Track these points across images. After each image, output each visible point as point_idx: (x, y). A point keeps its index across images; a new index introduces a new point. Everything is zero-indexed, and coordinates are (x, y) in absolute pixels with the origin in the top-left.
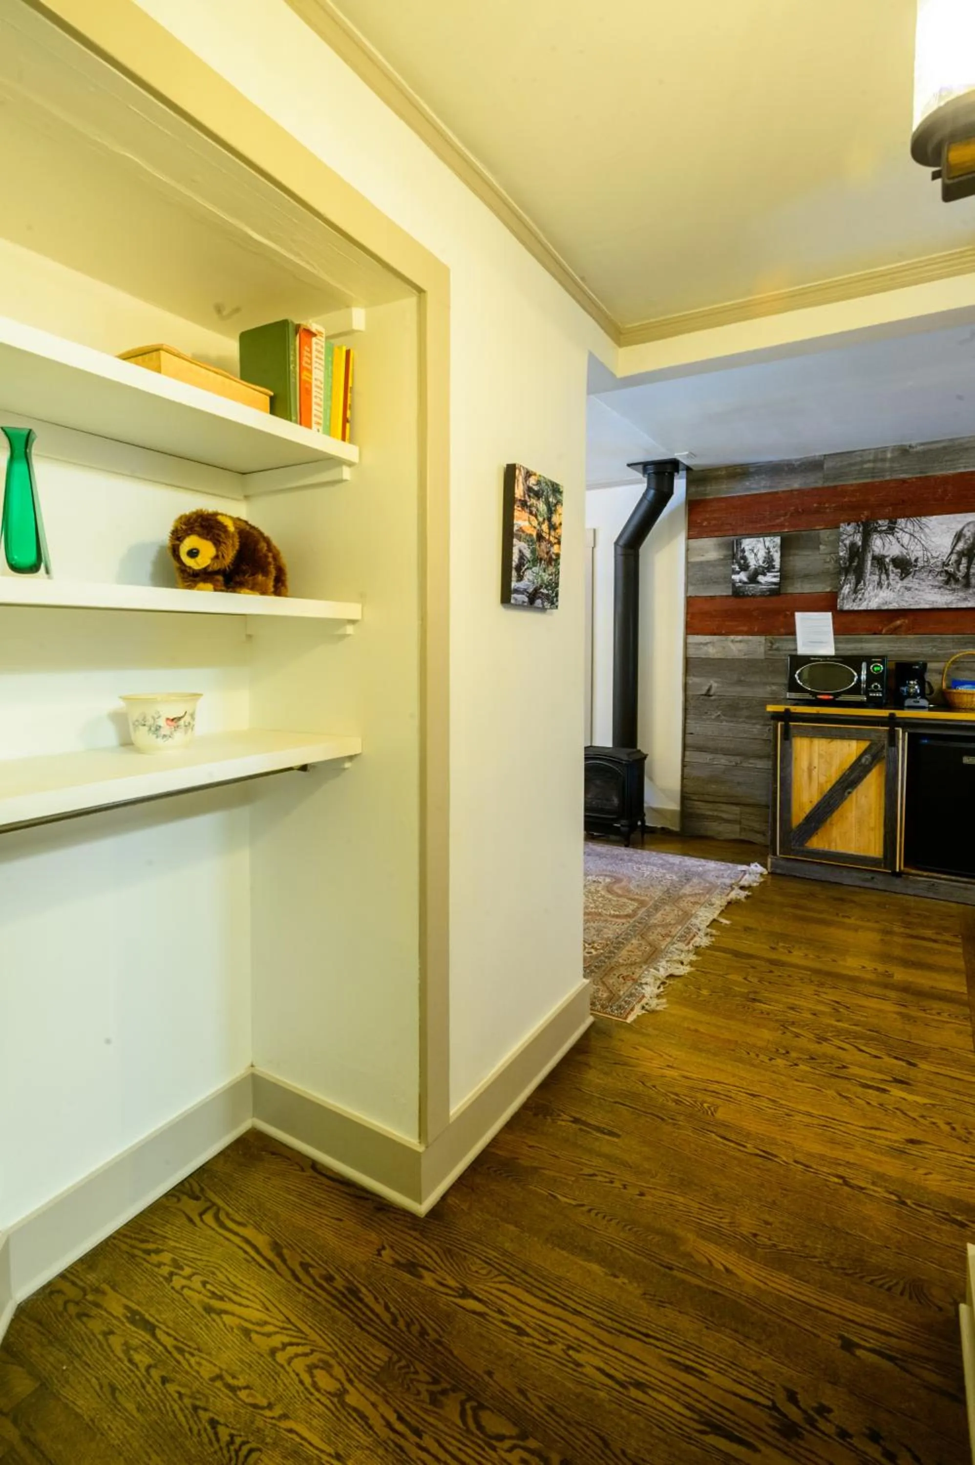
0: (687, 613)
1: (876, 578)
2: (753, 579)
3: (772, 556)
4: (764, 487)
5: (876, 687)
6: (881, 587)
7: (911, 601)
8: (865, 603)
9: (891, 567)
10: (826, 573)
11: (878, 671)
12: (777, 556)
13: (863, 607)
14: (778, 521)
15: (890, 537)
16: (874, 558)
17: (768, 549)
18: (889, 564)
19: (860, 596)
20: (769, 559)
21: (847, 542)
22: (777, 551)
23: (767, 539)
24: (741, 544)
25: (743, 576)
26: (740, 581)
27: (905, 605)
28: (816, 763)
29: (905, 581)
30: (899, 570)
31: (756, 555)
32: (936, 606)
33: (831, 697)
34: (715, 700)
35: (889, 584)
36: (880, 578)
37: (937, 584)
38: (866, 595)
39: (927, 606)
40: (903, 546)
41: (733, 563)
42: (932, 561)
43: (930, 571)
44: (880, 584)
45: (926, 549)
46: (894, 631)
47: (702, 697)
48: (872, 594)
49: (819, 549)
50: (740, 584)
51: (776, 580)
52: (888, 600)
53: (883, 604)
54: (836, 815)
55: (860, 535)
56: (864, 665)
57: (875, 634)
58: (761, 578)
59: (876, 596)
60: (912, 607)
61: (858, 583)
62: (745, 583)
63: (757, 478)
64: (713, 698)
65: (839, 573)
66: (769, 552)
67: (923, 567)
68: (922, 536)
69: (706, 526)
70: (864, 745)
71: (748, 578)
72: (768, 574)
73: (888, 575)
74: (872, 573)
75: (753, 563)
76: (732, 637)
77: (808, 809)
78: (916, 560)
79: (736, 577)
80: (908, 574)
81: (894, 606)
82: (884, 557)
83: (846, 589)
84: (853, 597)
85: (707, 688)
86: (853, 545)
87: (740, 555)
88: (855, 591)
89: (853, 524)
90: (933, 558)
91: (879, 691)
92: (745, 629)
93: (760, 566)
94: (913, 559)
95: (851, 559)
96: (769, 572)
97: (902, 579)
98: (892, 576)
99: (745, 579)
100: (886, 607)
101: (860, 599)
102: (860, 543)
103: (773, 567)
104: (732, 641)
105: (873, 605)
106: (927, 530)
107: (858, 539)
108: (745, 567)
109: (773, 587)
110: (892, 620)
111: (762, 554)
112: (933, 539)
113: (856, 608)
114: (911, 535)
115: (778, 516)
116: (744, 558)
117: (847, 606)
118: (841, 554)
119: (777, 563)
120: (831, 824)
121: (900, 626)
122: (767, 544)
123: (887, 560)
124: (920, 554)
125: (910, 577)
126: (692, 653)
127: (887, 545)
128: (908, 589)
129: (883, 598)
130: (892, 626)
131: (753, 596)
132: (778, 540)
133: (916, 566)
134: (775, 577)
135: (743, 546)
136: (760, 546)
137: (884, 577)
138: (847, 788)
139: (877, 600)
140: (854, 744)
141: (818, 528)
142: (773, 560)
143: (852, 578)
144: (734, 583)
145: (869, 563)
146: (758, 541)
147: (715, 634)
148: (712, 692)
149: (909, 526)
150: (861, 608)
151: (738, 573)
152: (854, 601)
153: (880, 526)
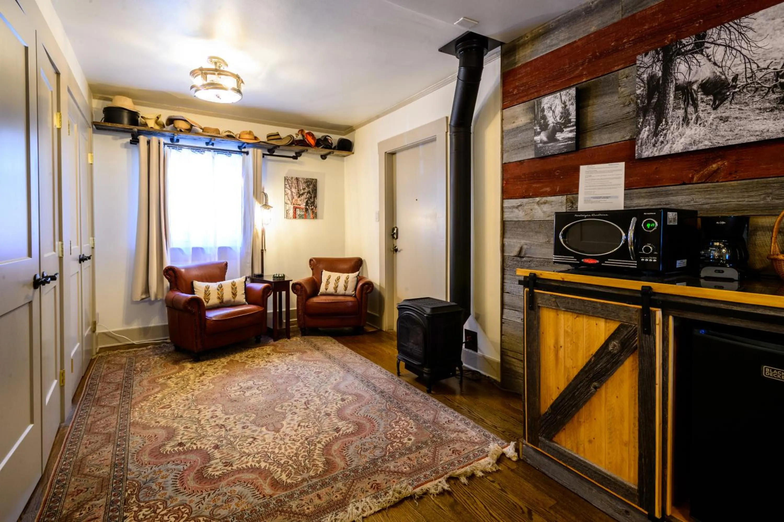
0: (503, 179)
1: (681, 113)
2: (552, 138)
3: (568, 110)
4: (563, 41)
5: (647, 249)
6: (688, 124)
7: (729, 135)
8: (668, 146)
9: (700, 96)
10: (625, 118)
11: (651, 228)
12: (572, 109)
13: (666, 150)
14: (577, 72)
15: (698, 57)
16: (678, 88)
17: (564, 103)
18: (696, 92)
19: (661, 139)
20: (565, 114)
21: (645, 76)
22: (572, 104)
23: (563, 93)
24: (541, 103)
25: (543, 136)
26: (542, 142)
27: (721, 142)
28: (562, 342)
29: (720, 110)
30: (711, 97)
31: (554, 112)
32: (766, 136)
33: (598, 261)
34: (525, 261)
35: (698, 118)
36: (686, 111)
37: (768, 105)
38: (669, 136)
39: (753, 139)
40: (715, 64)
41: (535, 125)
42: (759, 75)
43: (757, 89)
44: (686, 121)
45: (748, 60)
46: (710, 178)
47: (515, 258)
48: (676, 134)
49: (618, 92)
50: (541, 145)
51: (572, 135)
52: (697, 138)
53: (691, 144)
54: (584, 411)
55: (659, 64)
56: (634, 220)
57: (684, 184)
58: (559, 136)
59: (681, 135)
60: (730, 143)
61: (658, 122)
62: (545, 143)
63: (556, 33)
64: (525, 259)
65: (638, 116)
66: (566, 106)
67: (744, 87)
68: (744, 45)
69: (516, 94)
70: (613, 326)
71: (548, 137)
72: (565, 130)
73: (696, 106)
74: (675, 108)
75: (551, 121)
76: (538, 199)
77: (555, 396)
78: (735, 79)
79: (537, 138)
80: (722, 101)
81: (706, 144)
82: (690, 84)
83: (645, 133)
84: (653, 141)
85: (517, 249)
86: (652, 77)
87: (540, 115)
88: (656, 134)
89: (652, 53)
90: (760, 69)
91: (652, 255)
92: (548, 189)
93: (558, 123)
94: (730, 78)
95: (650, 96)
96: (566, 127)
97: (715, 108)
98: (701, 106)
99: (545, 139)
100: (695, 148)
101: (662, 142)
102: (660, 74)
103: (570, 121)
104: (538, 203)
105: (678, 147)
106: (750, 34)
107: (658, 70)
108: (544, 127)
109: (570, 142)
110: (706, 163)
111: (559, 109)
112: (760, 44)
113: (657, 154)
114: (726, 46)
115: (577, 67)
116: (544, 118)
117: (646, 154)
118: (638, 92)
119: (573, 117)
120: (579, 423)
121: (716, 172)
122: (563, 98)
123: (695, 87)
124: (740, 69)
125: (727, 104)
126: (508, 216)
127: (694, 68)
128: (725, 120)
129: (690, 136)
130: (705, 171)
131: (553, 155)
132: (573, 91)
133: (735, 87)
134: (571, 131)
135: (542, 106)
136: (558, 102)
137: (691, 109)
138: (591, 381)
139: (683, 140)
140: (602, 323)
141: (616, 68)
142: (569, 114)
143: (651, 118)
144: (535, 143)
145: (672, 95)
146: (556, 97)
147: (524, 197)
148: (523, 254)
149: (724, 35)
150: (662, 153)
151: (539, 134)
152: (654, 146)
153: (685, 46)
